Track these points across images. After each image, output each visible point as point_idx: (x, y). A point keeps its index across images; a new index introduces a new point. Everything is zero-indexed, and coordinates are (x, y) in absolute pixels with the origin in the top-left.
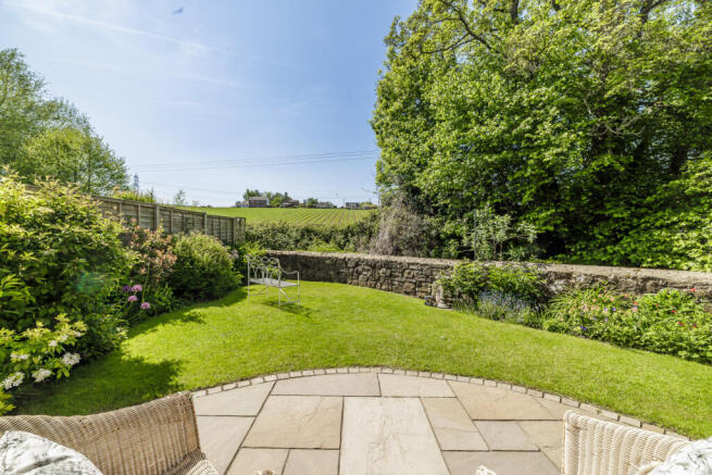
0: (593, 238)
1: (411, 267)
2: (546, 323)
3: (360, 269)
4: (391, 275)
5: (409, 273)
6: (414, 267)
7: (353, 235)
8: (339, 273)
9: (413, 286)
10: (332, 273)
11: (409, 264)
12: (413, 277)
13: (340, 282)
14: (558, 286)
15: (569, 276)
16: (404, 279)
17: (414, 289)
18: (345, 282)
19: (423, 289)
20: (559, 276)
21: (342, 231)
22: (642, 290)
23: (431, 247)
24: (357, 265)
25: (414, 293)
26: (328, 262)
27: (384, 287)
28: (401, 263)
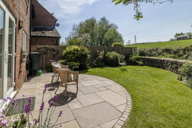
3: (168, 64)
4: (177, 67)
8: (162, 65)
10: (160, 65)
11: (182, 63)
13: (163, 68)
18: (164, 69)
24: (167, 62)
26: (159, 61)
28: (180, 62)
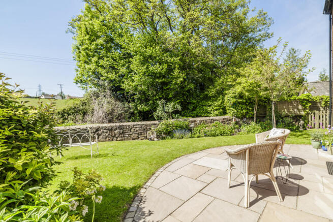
0: (189, 109)
1: (136, 126)
2: (196, 136)
3: (100, 132)
4: (123, 132)
5: (134, 130)
6: (137, 126)
7: (69, 115)
9: (137, 135)
11: (134, 125)
12: (137, 131)
14: (192, 125)
15: (195, 121)
16: (131, 133)
17: (138, 136)
19: (143, 135)
20: (192, 122)
21: (59, 113)
22: (211, 122)
23: (130, 118)
25: (138, 138)
27: (119, 139)
28: (129, 126)
